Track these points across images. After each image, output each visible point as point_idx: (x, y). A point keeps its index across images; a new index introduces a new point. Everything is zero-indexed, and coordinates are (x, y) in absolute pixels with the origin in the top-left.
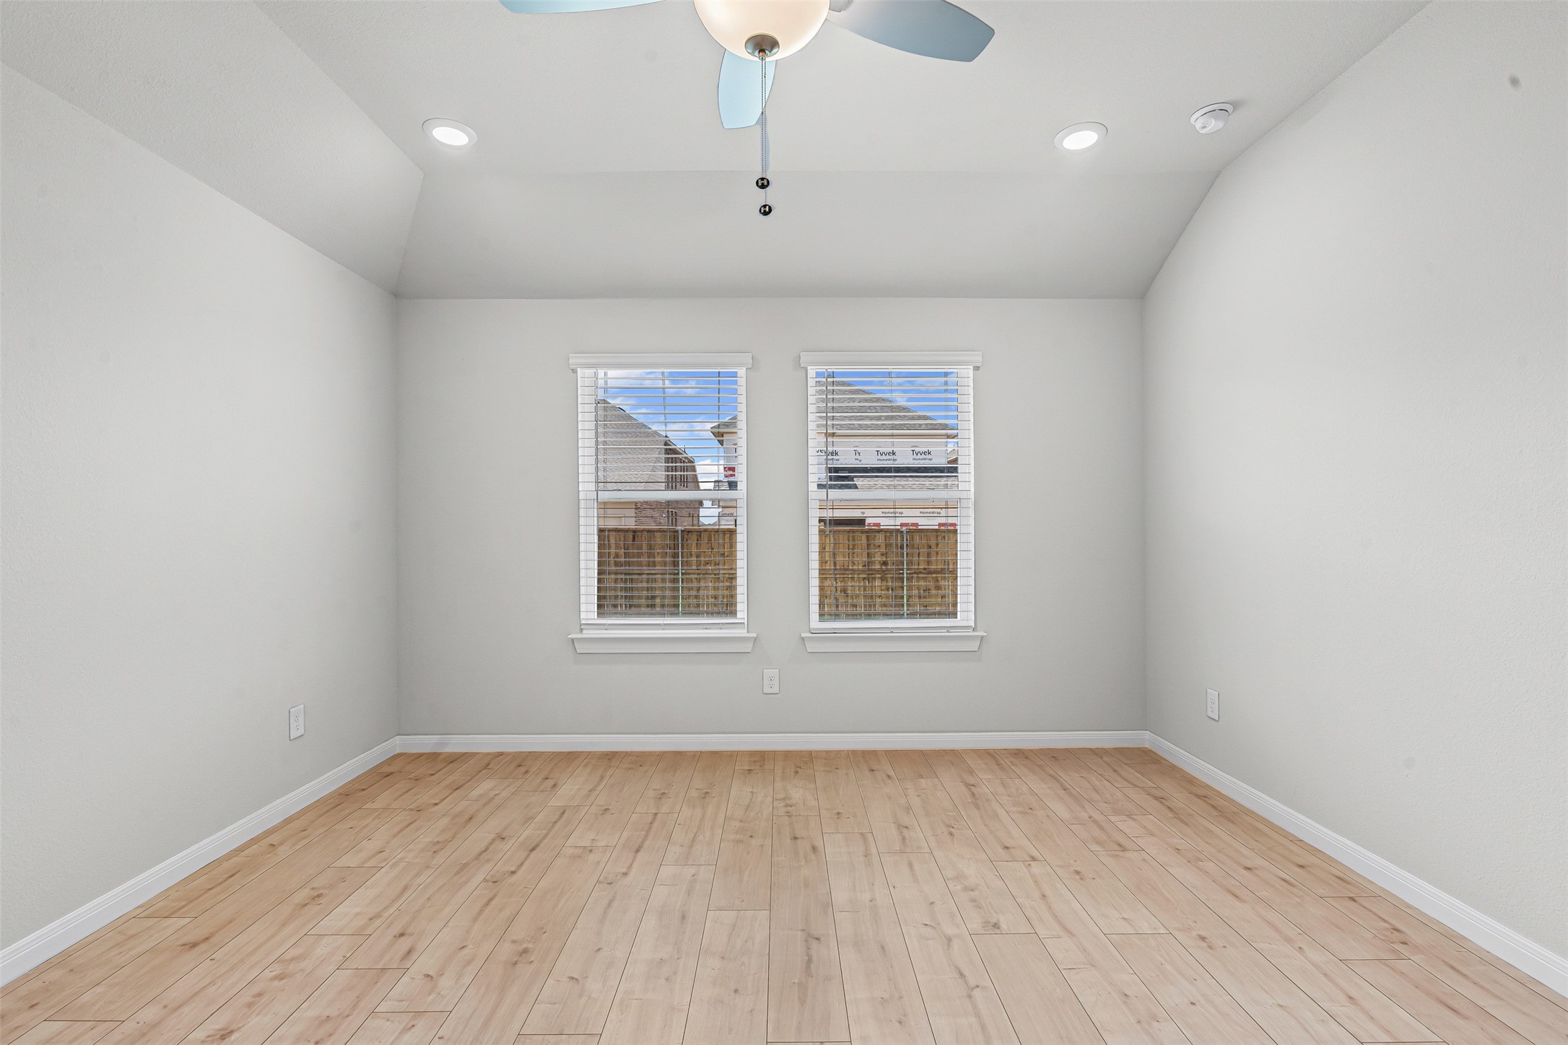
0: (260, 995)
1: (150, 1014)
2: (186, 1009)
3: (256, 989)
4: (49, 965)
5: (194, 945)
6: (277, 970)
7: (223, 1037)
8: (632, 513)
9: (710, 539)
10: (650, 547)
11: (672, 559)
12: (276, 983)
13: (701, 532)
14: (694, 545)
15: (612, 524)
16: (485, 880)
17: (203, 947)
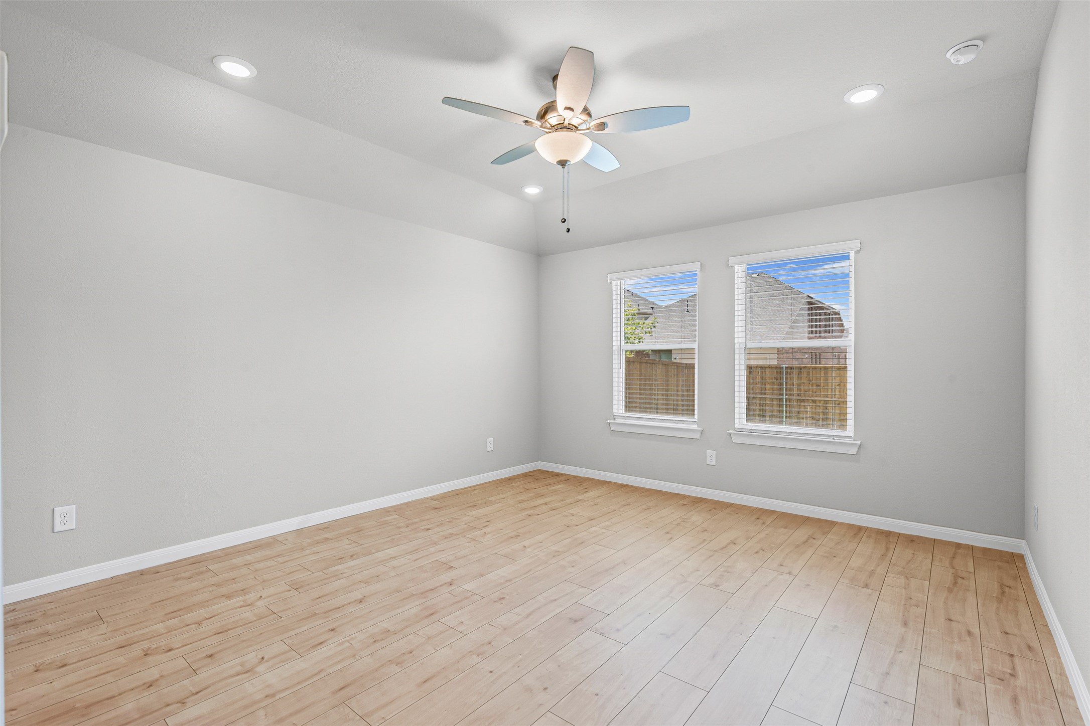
0: (442, 524)
1: (416, 520)
2: (424, 522)
3: (442, 522)
4: (404, 504)
5: (436, 509)
6: (451, 520)
7: (427, 530)
8: (776, 356)
9: (808, 374)
10: (762, 378)
11: (779, 387)
12: (448, 523)
13: (801, 369)
14: (795, 377)
15: (754, 363)
16: (527, 514)
17: (438, 510)
